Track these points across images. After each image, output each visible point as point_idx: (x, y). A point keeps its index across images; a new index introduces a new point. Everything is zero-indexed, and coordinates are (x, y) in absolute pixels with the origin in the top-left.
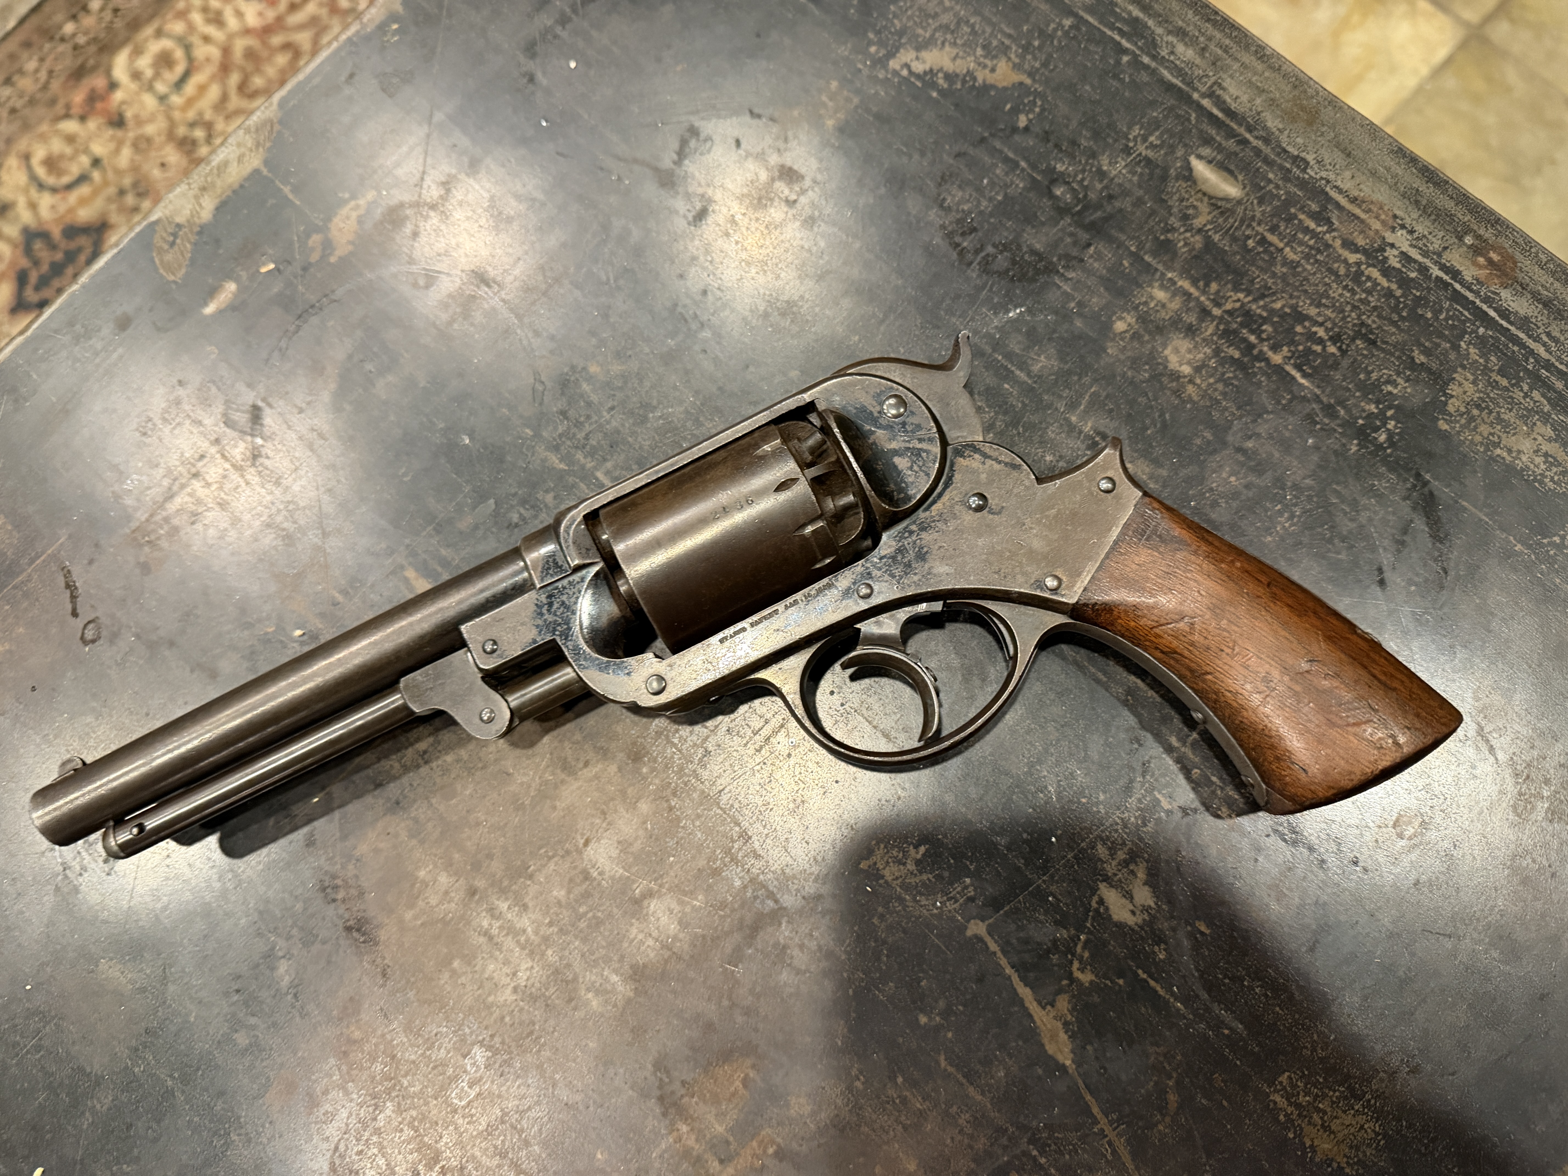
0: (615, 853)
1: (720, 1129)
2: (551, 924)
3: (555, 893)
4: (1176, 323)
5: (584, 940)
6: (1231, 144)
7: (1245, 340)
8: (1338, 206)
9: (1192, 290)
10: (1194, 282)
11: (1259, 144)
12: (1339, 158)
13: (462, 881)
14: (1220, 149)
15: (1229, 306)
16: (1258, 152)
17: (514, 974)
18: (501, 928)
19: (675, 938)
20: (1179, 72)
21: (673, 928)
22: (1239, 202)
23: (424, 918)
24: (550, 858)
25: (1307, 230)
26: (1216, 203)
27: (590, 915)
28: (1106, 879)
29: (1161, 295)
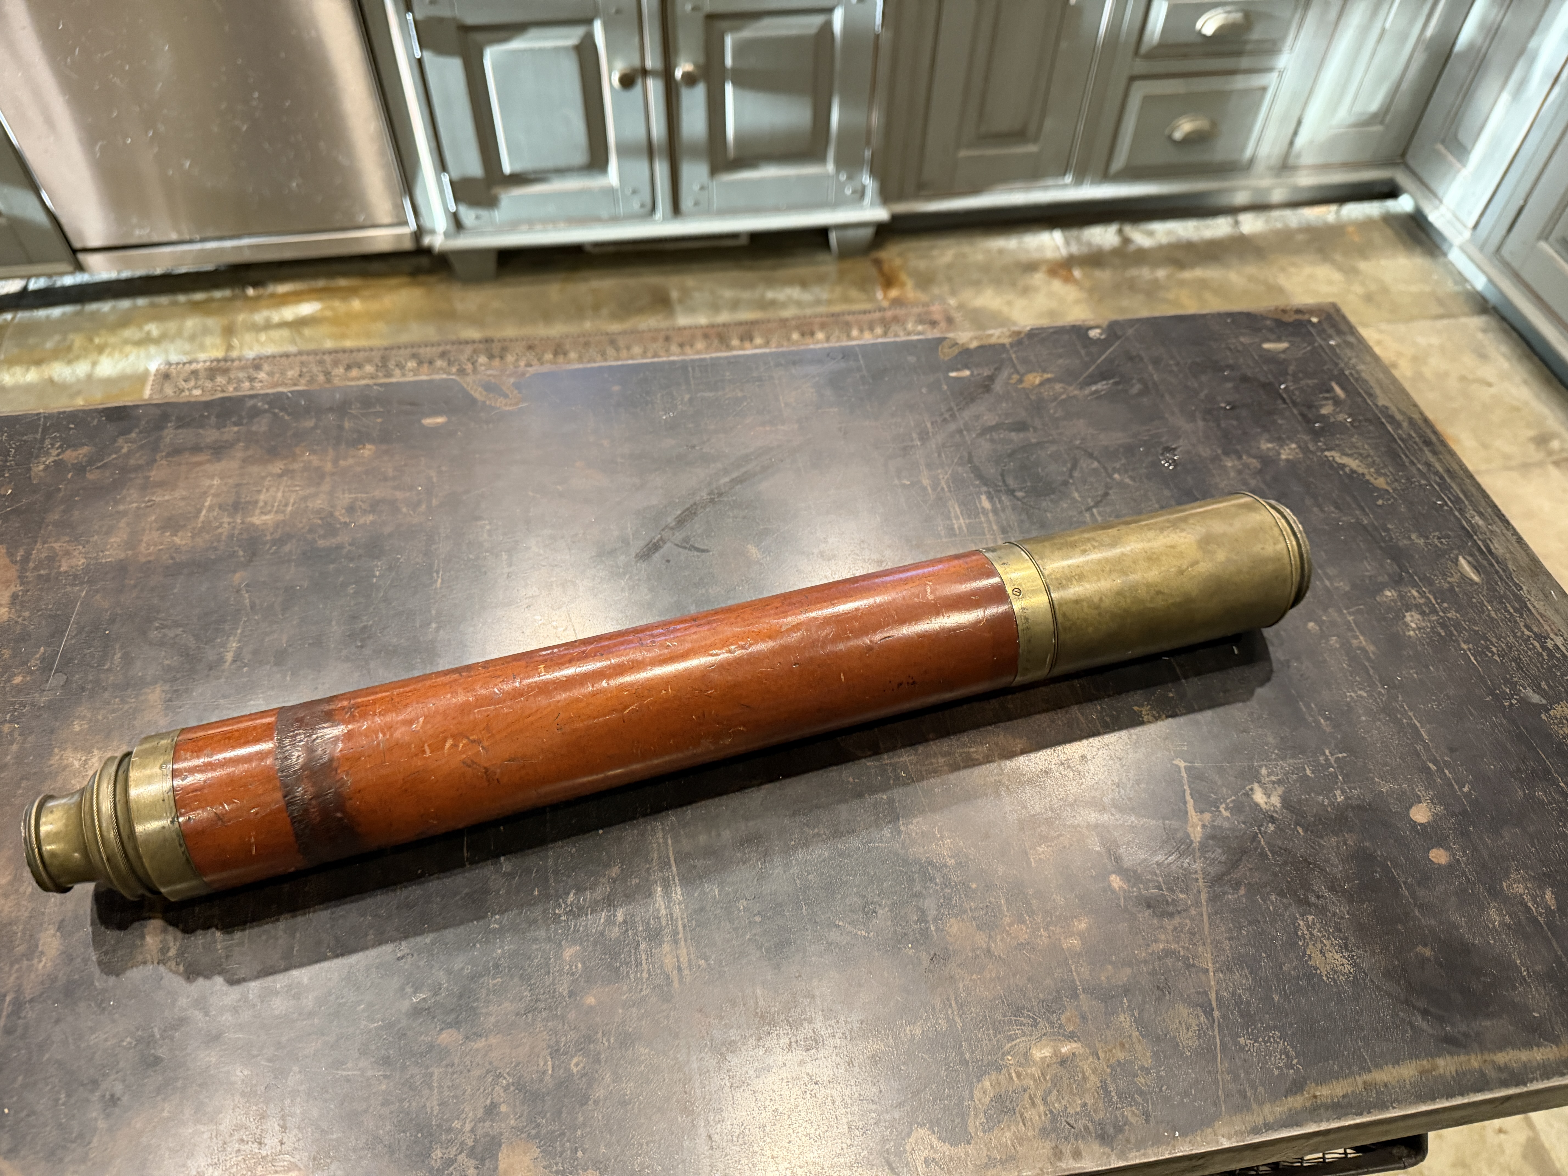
4: (1418, 607)
6: (1485, 562)
7: (1451, 632)
8: (1529, 610)
9: (1434, 601)
10: (1436, 599)
11: (1500, 570)
12: (1541, 596)
14: (1477, 561)
15: (1449, 615)
16: (1497, 572)
20: (1472, 526)
22: (1476, 584)
25: (1508, 611)
26: (1464, 577)
28: (1259, 782)
29: (1416, 594)
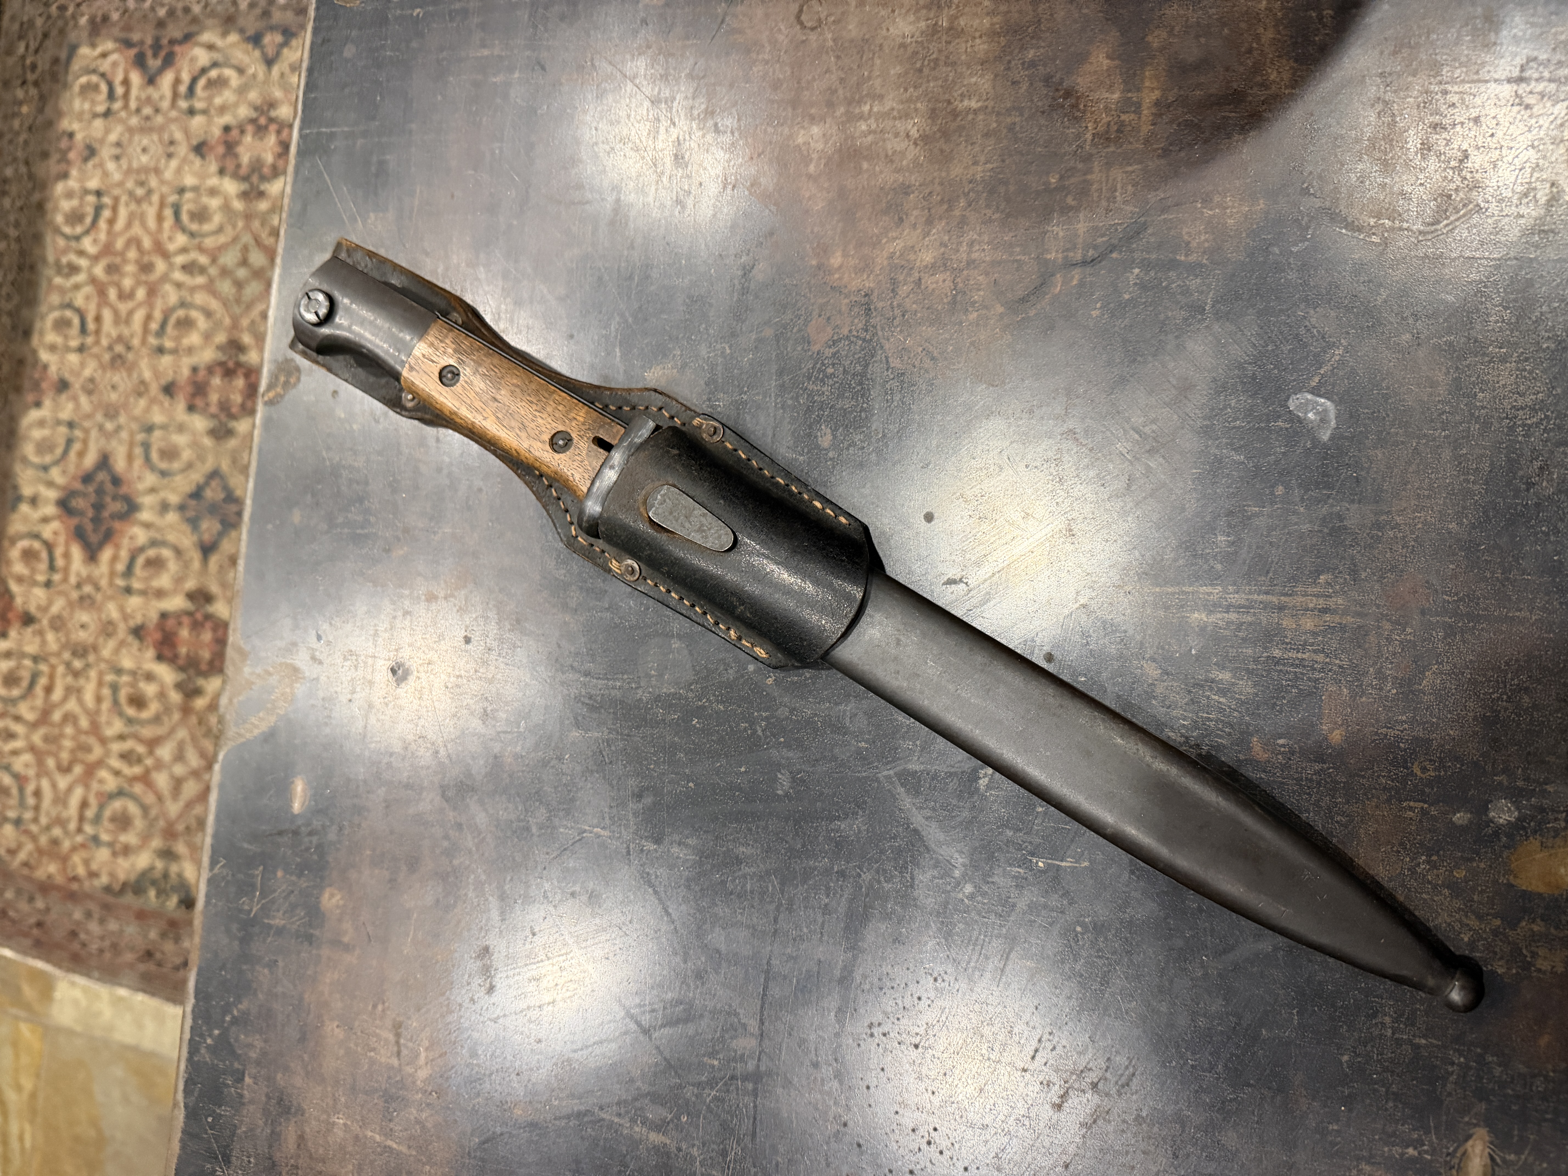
0: (912, 18)
1: (1116, 96)
2: (906, 90)
3: (892, 72)
5: (936, 79)
13: (828, 120)
17: (908, 136)
18: (877, 120)
19: (992, 24)
21: (986, 21)
23: (823, 161)
24: (873, 58)
27: (926, 63)
